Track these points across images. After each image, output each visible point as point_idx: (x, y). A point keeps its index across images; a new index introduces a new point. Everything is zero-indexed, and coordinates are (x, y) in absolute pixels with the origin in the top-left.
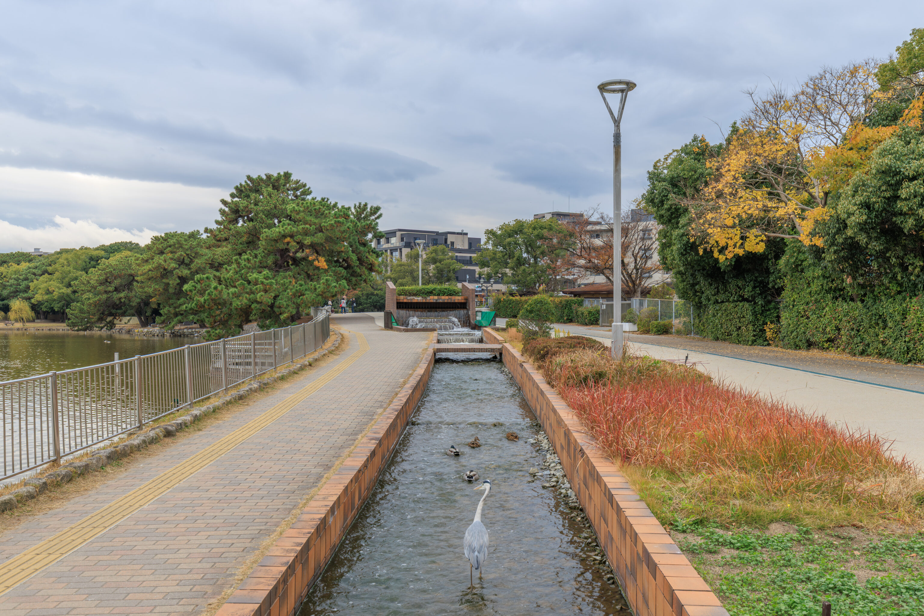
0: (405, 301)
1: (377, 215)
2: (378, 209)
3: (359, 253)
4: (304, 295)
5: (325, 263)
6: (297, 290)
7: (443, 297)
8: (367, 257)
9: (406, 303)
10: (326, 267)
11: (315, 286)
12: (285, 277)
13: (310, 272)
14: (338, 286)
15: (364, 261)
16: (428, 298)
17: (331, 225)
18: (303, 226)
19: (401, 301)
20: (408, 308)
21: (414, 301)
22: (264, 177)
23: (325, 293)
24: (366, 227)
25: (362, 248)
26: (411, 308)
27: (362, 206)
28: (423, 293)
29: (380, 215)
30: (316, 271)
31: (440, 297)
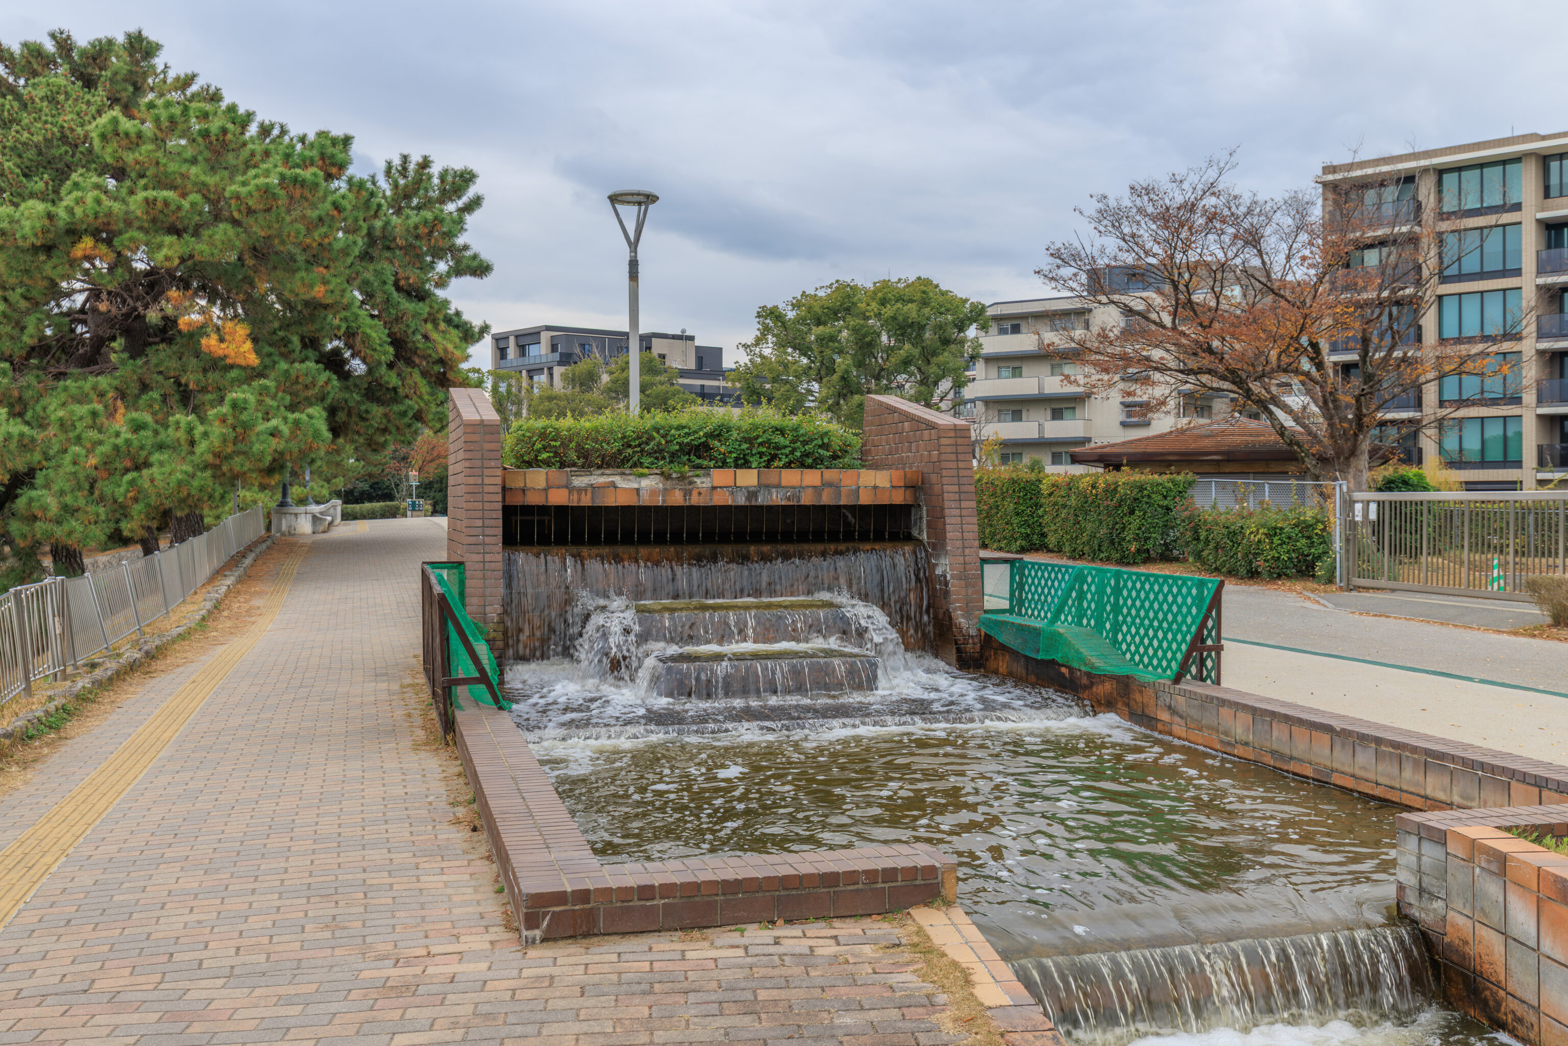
0: (558, 498)
1: (465, 199)
2: (466, 178)
3: (398, 319)
4: (147, 464)
5: (248, 345)
6: (116, 448)
7: (791, 477)
8: (426, 337)
9: (562, 511)
10: (253, 359)
11: (190, 430)
12: (81, 399)
13: (192, 379)
14: (285, 430)
15: (415, 351)
16: (702, 483)
17: (266, 191)
18: (151, 194)
19: (534, 499)
20: (578, 541)
21: (611, 500)
22: (50, 46)
23: (228, 457)
24: (422, 230)
25: (408, 306)
26: (594, 541)
27: (412, 167)
28: (658, 453)
29: (476, 203)
30: (213, 376)
31: (772, 475)
